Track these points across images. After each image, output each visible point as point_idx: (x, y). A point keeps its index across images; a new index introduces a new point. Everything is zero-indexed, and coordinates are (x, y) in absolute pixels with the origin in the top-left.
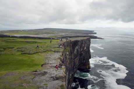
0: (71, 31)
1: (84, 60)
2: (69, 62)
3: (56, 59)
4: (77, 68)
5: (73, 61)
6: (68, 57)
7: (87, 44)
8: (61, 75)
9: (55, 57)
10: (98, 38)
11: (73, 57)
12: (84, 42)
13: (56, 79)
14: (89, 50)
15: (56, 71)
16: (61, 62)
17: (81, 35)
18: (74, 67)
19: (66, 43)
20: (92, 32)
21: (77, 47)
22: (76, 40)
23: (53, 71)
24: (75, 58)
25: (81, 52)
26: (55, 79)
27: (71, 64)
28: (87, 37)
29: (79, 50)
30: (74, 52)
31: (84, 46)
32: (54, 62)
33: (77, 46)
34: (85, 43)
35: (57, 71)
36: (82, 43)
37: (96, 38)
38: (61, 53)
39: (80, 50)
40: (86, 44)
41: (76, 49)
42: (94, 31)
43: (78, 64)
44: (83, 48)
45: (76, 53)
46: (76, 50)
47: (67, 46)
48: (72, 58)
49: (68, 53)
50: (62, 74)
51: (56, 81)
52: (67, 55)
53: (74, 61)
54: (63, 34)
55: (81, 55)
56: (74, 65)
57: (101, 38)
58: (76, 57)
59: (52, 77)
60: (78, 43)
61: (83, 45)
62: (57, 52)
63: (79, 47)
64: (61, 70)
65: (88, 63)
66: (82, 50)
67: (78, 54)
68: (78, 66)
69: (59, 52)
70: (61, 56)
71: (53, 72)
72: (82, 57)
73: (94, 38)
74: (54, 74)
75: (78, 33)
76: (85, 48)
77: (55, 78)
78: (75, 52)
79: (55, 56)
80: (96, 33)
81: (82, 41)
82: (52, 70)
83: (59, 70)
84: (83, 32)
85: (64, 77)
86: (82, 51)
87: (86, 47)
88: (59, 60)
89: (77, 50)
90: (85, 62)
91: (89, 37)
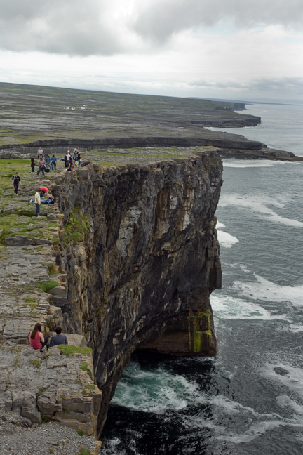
0: (91, 105)
1: (175, 294)
2: (86, 305)
3: (19, 291)
4: (132, 348)
5: (110, 299)
6: (81, 273)
7: (196, 190)
8: (73, 391)
9: (16, 278)
10: (273, 155)
11: (106, 277)
12: (179, 181)
13: (39, 416)
14: (211, 236)
15: (38, 366)
16: (54, 309)
17: (158, 131)
18: (115, 341)
19: (67, 186)
20: (228, 112)
21: (134, 213)
22: (129, 167)
23: (16, 364)
24: (120, 285)
25: (161, 242)
26: (31, 417)
27: (95, 322)
28: (203, 149)
29: (148, 228)
30: (114, 243)
31: (180, 206)
32: (9, 311)
33: (134, 203)
34: (187, 187)
35: (43, 368)
36: (168, 187)
37: (254, 150)
38: (48, 249)
39: (155, 230)
40: (192, 195)
41: (126, 222)
42: (241, 106)
43: (138, 318)
44: (175, 219)
45: (130, 254)
46: (125, 233)
47: (77, 205)
48: (100, 284)
49: (81, 251)
50: (79, 382)
51: (45, 429)
52: (80, 263)
53: (116, 300)
54: (38, 122)
55: (159, 261)
56: (114, 328)
57: (291, 157)
58: (127, 278)
59: (12, 406)
60: (141, 184)
61: (175, 201)
62: (23, 242)
63: (150, 212)
64: (65, 360)
65: (200, 314)
66: (164, 229)
67: (138, 254)
68: (138, 334)
69: (35, 243)
70: (51, 269)
71: (18, 373)
72: (163, 275)
73: (241, 156)
74: (24, 384)
75: (138, 120)
76: (187, 219)
77: (32, 410)
78: (120, 245)
79: (14, 269)
80: (254, 121)
81: (170, 169)
82: (11, 358)
83: (51, 363)
84: (168, 111)
85: (88, 404)
86: (166, 238)
87: (193, 212)
88: (44, 298)
89: (136, 230)
90: (184, 312)
91: (212, 149)
